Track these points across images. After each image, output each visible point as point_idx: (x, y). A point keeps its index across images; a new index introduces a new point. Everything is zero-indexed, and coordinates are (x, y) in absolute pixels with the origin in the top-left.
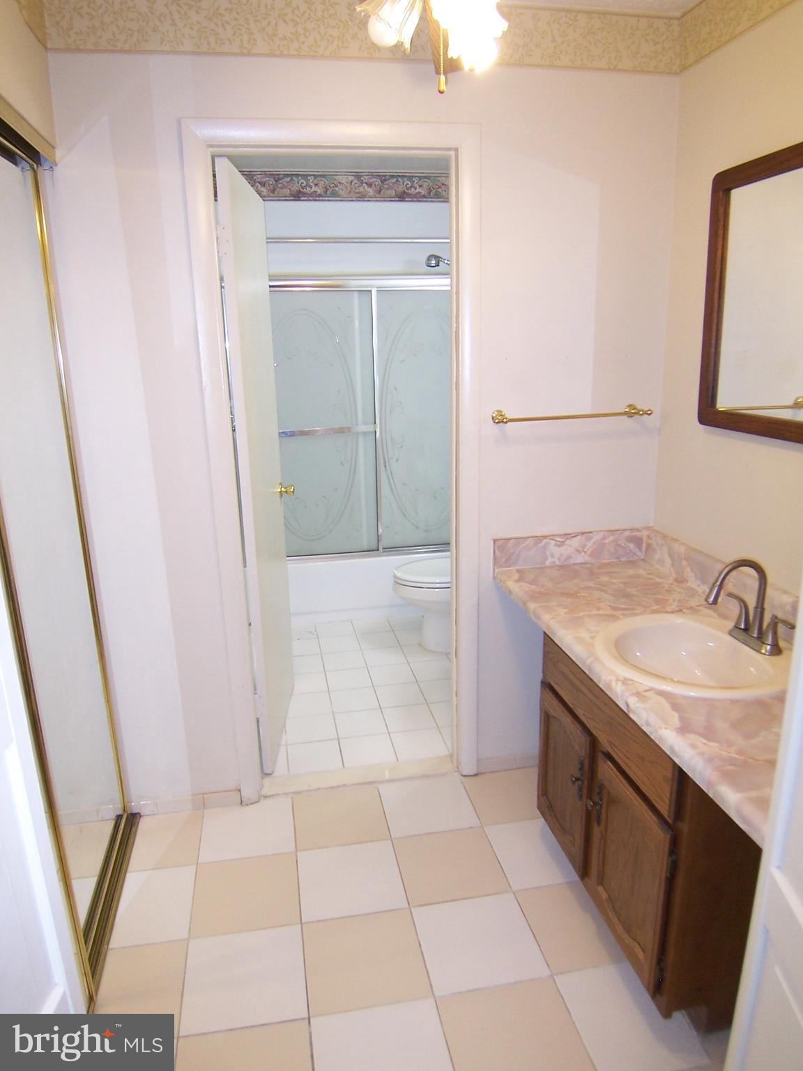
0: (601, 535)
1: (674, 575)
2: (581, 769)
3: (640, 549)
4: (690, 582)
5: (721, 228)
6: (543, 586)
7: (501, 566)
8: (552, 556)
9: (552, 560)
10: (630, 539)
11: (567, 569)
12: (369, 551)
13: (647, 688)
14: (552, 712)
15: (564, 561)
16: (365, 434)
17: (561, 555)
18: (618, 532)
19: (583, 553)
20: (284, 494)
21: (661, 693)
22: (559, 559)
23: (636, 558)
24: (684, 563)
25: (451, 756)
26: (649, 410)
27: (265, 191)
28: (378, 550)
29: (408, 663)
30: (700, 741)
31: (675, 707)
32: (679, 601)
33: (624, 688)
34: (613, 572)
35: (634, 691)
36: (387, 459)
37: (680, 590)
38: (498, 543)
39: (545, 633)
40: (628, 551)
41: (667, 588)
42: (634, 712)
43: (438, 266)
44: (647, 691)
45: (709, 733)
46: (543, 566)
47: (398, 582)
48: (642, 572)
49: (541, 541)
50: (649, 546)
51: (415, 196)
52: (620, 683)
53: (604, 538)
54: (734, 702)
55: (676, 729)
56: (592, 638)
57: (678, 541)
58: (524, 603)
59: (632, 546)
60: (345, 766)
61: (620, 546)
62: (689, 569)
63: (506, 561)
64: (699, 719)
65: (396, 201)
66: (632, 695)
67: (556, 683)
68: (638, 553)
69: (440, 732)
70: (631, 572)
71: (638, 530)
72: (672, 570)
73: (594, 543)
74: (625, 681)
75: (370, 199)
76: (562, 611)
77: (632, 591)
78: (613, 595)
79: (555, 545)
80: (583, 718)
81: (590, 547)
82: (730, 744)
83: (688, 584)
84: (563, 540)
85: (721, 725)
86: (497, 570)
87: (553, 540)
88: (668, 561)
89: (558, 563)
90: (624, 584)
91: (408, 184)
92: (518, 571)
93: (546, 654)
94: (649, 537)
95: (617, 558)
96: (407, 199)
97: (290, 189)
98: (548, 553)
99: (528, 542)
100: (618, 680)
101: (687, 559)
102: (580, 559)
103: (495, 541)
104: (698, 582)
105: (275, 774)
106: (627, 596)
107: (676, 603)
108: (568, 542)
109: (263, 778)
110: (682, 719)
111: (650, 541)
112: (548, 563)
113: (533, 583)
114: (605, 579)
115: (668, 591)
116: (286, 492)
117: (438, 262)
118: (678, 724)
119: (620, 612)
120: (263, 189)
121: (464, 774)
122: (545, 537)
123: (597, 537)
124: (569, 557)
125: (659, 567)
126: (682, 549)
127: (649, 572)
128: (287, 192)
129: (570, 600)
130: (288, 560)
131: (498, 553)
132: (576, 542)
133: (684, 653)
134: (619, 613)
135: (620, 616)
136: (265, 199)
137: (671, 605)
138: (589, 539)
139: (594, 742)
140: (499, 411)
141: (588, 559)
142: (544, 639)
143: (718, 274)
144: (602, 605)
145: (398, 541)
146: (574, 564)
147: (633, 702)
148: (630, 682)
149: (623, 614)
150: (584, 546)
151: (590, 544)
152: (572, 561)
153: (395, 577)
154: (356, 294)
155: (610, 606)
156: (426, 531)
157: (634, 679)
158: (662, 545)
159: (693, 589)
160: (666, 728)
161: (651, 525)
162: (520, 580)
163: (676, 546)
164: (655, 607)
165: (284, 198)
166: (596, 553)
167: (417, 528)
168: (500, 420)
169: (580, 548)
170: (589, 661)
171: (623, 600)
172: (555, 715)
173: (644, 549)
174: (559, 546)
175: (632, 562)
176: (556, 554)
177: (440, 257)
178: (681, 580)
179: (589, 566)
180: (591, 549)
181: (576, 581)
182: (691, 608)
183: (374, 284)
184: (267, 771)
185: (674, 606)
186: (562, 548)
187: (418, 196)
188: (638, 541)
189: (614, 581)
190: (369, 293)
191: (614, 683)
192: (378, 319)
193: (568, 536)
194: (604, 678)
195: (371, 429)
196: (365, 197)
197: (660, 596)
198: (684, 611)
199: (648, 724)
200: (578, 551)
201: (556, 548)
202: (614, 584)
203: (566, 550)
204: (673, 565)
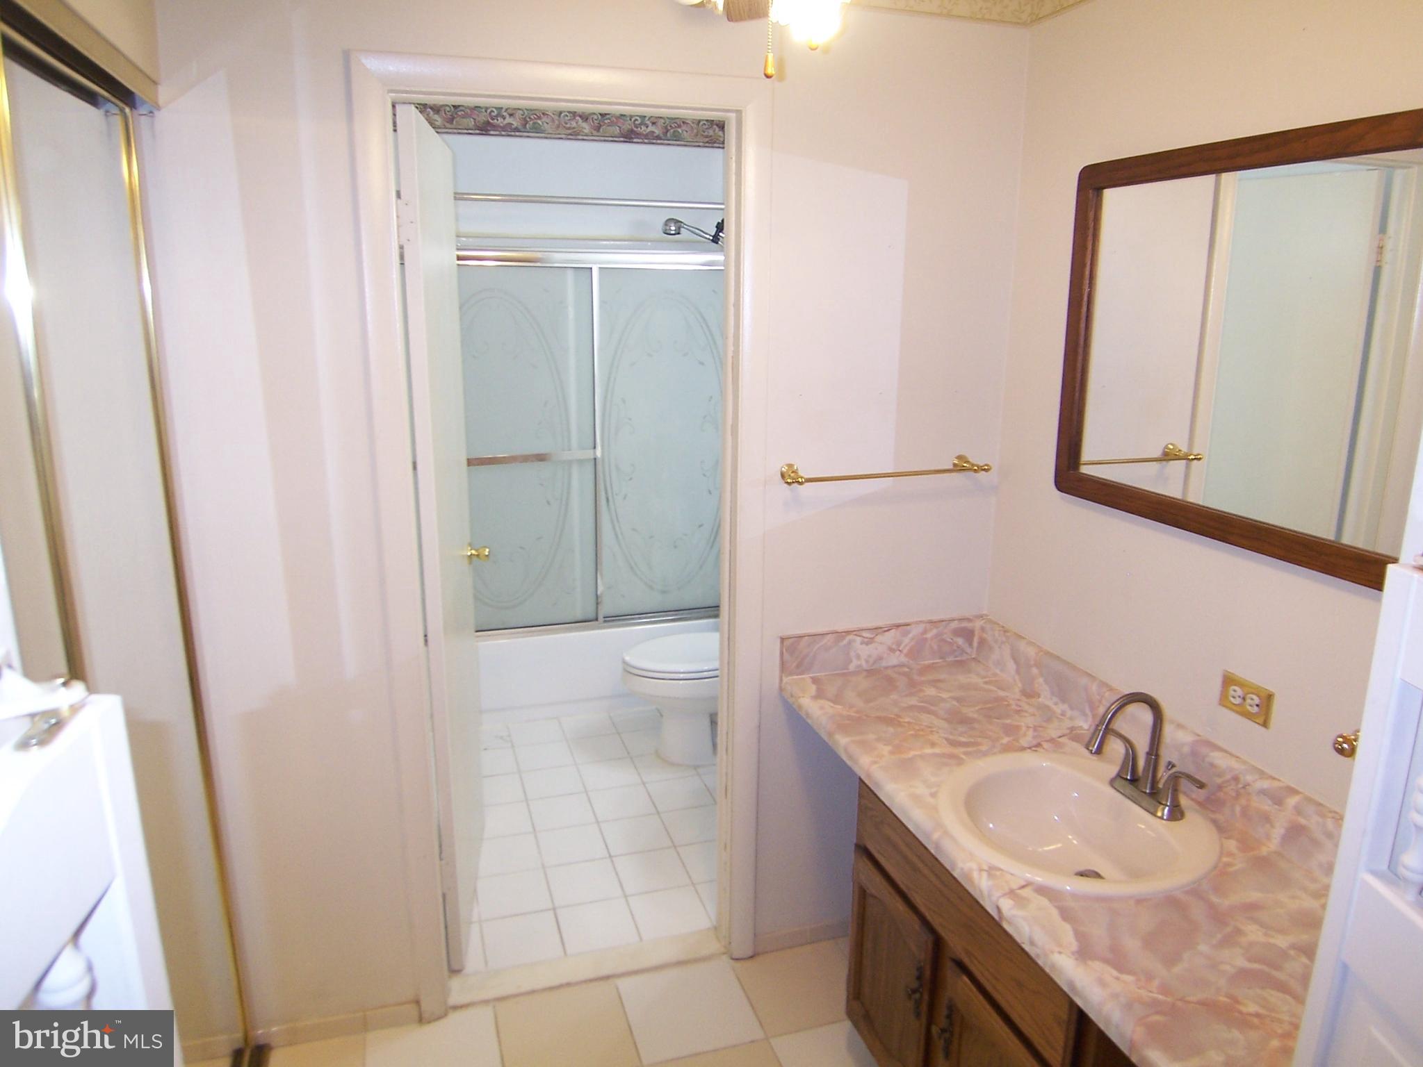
0: (921, 628)
1: (1020, 685)
2: (919, 978)
3: (971, 644)
4: (1042, 696)
5: (1090, 238)
6: (851, 707)
7: (791, 674)
8: (858, 657)
9: (859, 663)
10: (959, 632)
11: (877, 674)
12: (585, 621)
13: (1023, 883)
14: (871, 890)
15: (875, 662)
16: (581, 462)
17: (870, 656)
18: (944, 623)
19: (898, 653)
20: (475, 559)
21: (1042, 890)
22: (867, 662)
23: (965, 657)
24: (1035, 671)
25: (716, 928)
26: (986, 465)
27: (439, 119)
28: (597, 620)
29: (644, 784)
30: (1109, 972)
31: (1066, 914)
32: (1035, 729)
33: (990, 883)
34: (939, 681)
35: (1007, 889)
36: (610, 494)
37: (1031, 710)
38: (787, 643)
39: (860, 779)
40: (955, 648)
41: (1014, 707)
42: (1009, 923)
43: (679, 233)
44: (1023, 887)
45: (1118, 960)
46: (845, 671)
47: (629, 671)
48: (974, 679)
49: (843, 638)
50: (982, 642)
51: (646, 136)
52: (985, 875)
53: (925, 632)
54: (1140, 901)
55: (1073, 953)
56: (933, 795)
57: (1024, 638)
58: (830, 734)
59: (960, 641)
60: (569, 952)
61: (944, 641)
62: (1041, 680)
63: (798, 666)
64: (1098, 933)
65: (621, 142)
66: (1004, 895)
67: (879, 852)
68: (969, 650)
69: (697, 892)
70: (962, 679)
71: (969, 620)
72: (1017, 678)
73: (912, 639)
74: (992, 871)
75: (585, 138)
76: (885, 750)
77: (970, 712)
78: (945, 720)
79: (862, 644)
80: (923, 909)
81: (906, 645)
82: (1150, 977)
83: (1040, 699)
84: (872, 636)
85: (1132, 945)
86: (785, 680)
87: (860, 636)
88: (1011, 666)
89: (865, 666)
90: (957, 699)
91: (636, 120)
92: (815, 681)
93: (862, 809)
94: (983, 629)
95: (941, 658)
96: (635, 140)
97: (475, 119)
98: (852, 654)
99: (825, 641)
100: (981, 870)
101: (1038, 665)
102: (894, 660)
103: (783, 639)
104: (1055, 699)
105: (464, 972)
106: (965, 721)
107: (1030, 733)
108: (879, 638)
109: (450, 977)
110: (1080, 936)
111: (985, 635)
112: (852, 667)
113: (837, 699)
114: (931, 691)
115: (1018, 712)
116: (478, 556)
117: (679, 228)
118: (1075, 946)
119: (962, 750)
120: (436, 117)
121: (735, 956)
122: (848, 632)
123: (915, 631)
124: (880, 658)
125: (998, 671)
126: (1031, 652)
127: (987, 679)
128: (471, 123)
129: (891, 730)
130: (478, 637)
131: (786, 656)
132: (889, 638)
133: (1056, 818)
134: (959, 751)
135: (963, 757)
136: (439, 130)
137: (1025, 735)
138: (905, 634)
139: (938, 944)
140: (790, 466)
141: (903, 659)
142: (860, 788)
143: (1085, 298)
144: (934, 737)
145: (624, 606)
146: (887, 668)
147: (1006, 905)
148: (998, 873)
149: (966, 753)
150: (899, 644)
151: (906, 640)
152: (884, 664)
153: (624, 662)
154: (570, 274)
155: (946, 739)
156: (663, 592)
157: (1002, 867)
158: (1003, 643)
159: (1048, 707)
160: (1060, 953)
161: (985, 612)
162: (819, 695)
163: (1022, 646)
164: (1005, 740)
165: (466, 131)
166: (914, 653)
167: (651, 588)
168: (791, 478)
169: (894, 647)
170: (936, 836)
171: (961, 729)
172: (873, 892)
173: (975, 644)
174: (867, 644)
175: (960, 663)
176: (863, 653)
177: (682, 222)
178: (1029, 694)
179: (906, 670)
180: (908, 648)
181: (894, 696)
182: (1052, 740)
183: (597, 260)
184: (456, 967)
185: (1027, 739)
186: (870, 646)
187: (650, 137)
188: (968, 634)
189: (945, 695)
190: (589, 270)
191: (975, 875)
192: (601, 307)
193: (877, 630)
194: (960, 865)
195: (589, 454)
196: (578, 134)
197: (1008, 721)
198: (1045, 745)
199: (1032, 943)
200: (891, 650)
201: (864, 646)
202: (943, 700)
203: (876, 649)
204: (1018, 671)
